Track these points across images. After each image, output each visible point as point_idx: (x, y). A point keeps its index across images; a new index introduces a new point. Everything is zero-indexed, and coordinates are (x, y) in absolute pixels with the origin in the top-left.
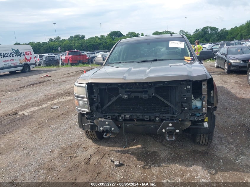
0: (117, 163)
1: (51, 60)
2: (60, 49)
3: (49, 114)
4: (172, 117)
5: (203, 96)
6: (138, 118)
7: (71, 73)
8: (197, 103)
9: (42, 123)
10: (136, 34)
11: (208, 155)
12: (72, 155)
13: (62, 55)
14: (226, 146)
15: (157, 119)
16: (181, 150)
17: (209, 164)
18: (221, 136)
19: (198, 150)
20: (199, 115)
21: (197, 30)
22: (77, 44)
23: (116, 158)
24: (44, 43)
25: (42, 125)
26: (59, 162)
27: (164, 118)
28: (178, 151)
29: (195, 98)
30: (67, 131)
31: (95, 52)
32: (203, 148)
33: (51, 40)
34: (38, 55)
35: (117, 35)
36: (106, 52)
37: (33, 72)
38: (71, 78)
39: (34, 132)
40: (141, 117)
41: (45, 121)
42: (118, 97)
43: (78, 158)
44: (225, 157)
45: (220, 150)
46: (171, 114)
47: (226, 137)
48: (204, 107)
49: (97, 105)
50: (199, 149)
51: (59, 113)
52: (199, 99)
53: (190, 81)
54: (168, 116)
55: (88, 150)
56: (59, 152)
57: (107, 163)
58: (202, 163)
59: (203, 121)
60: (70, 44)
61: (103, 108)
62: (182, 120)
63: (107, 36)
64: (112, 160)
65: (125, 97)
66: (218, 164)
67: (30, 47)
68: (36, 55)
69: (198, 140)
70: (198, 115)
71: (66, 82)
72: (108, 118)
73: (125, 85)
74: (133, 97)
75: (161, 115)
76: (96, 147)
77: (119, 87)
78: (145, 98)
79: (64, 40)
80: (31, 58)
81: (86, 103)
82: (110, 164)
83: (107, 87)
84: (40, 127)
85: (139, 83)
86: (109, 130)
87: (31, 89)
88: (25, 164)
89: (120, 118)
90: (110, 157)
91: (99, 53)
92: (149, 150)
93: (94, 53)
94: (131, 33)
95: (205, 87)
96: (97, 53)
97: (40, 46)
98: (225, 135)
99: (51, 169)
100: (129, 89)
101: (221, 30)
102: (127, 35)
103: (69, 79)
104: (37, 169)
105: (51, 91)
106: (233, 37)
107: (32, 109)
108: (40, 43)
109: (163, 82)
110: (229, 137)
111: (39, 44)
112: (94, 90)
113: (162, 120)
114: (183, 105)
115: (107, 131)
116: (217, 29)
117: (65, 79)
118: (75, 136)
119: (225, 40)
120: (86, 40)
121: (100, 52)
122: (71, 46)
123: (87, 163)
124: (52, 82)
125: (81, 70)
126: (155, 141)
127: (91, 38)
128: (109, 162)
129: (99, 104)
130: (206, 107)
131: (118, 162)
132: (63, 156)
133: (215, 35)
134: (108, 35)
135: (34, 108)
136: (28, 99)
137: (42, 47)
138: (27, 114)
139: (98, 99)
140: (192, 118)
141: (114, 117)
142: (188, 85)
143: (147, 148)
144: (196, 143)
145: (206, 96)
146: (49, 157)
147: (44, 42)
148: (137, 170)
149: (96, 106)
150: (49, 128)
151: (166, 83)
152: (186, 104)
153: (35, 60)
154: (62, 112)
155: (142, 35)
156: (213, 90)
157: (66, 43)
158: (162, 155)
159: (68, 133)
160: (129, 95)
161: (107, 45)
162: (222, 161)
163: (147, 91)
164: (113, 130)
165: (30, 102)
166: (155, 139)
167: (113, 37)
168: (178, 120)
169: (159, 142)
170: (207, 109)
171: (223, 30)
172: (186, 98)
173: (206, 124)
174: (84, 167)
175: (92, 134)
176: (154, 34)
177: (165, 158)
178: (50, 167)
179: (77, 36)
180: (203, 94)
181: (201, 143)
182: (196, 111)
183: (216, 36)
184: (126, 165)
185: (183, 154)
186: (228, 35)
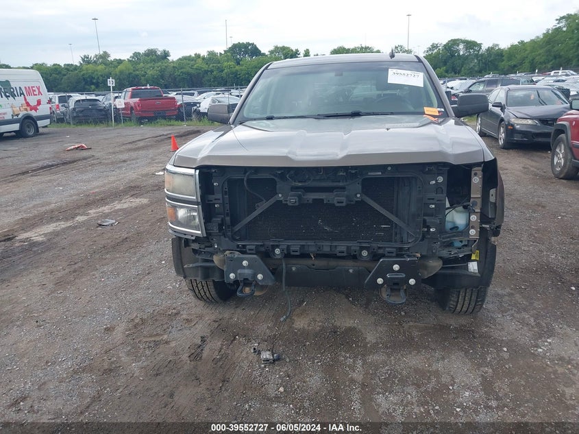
0: (266, 355)
1: (90, 109)
2: (111, 82)
3: (94, 239)
4: (401, 249)
5: (472, 200)
6: (320, 252)
7: (139, 141)
8: (457, 218)
9: (78, 262)
10: (292, 51)
11: (474, 337)
12: (157, 339)
13: (116, 97)
14: (512, 315)
15: (365, 253)
16: (411, 324)
17: (478, 356)
18: (500, 292)
19: (451, 325)
20: (460, 245)
21: (434, 46)
22: (150, 72)
23: (264, 345)
24: (69, 68)
25: (80, 264)
26: (128, 355)
27: (381, 251)
28: (406, 326)
29: (452, 206)
30: (141, 280)
31: (196, 93)
32: (463, 321)
33: (86, 60)
34: (55, 97)
35: (246, 53)
36: (221, 91)
37: (44, 136)
38: (141, 152)
39: (60, 283)
40: (326, 249)
41: (86, 258)
42: (272, 201)
43: (173, 344)
44: (512, 341)
45: (499, 324)
46: (396, 242)
47: (510, 295)
48: (473, 227)
49: (222, 220)
50: (453, 322)
51: (117, 237)
52: (461, 208)
53: (445, 164)
54: (390, 247)
55: (197, 326)
56: (126, 331)
57: (244, 354)
58: (462, 354)
59: (468, 258)
60: (134, 71)
61: (237, 228)
62: (423, 257)
63: (223, 53)
64: (254, 349)
65: (292, 200)
66: (498, 356)
67: (36, 75)
68: (51, 95)
69: (452, 302)
70: (458, 244)
71: (128, 162)
72: (248, 251)
73: (292, 172)
74: (311, 202)
75: (375, 245)
76: (213, 317)
77: (276, 177)
78: (340, 205)
79: (120, 62)
80: (39, 103)
81: (196, 214)
82: (251, 358)
83: (248, 176)
84: (75, 271)
85: (324, 168)
86: (250, 279)
87: (45, 177)
88: (46, 359)
89: (277, 251)
90: (249, 341)
91: (204, 95)
92: (338, 324)
93: (193, 94)
94: (281, 48)
95: (476, 180)
96: (200, 93)
97: (60, 73)
98: (508, 290)
99: (110, 370)
100: (299, 182)
101: (487, 47)
102: (271, 52)
103: (134, 154)
104: (75, 372)
105: (95, 184)
106: (515, 66)
107: (50, 228)
108: (59, 65)
109: (383, 168)
110: (518, 295)
111: (56, 69)
112: (215, 184)
113: (375, 257)
114: (427, 221)
115: (247, 282)
116: (480, 45)
117: (125, 156)
118: (162, 292)
119: (495, 72)
120: (173, 62)
121: (206, 92)
122: (137, 76)
123: (196, 355)
124: (95, 161)
125: (163, 135)
126: (352, 303)
127: (185, 58)
128: (247, 353)
129: (228, 219)
130: (478, 226)
131: (268, 352)
132: (137, 341)
133: (473, 59)
134: (225, 51)
135: (54, 225)
136: (38, 201)
137: (65, 75)
138: (40, 239)
139: (224, 205)
140: (444, 252)
141: (263, 249)
142: (439, 174)
143: (335, 321)
144: (447, 309)
145: (479, 202)
146: (102, 342)
147: (68, 65)
148: (315, 371)
149: (220, 222)
150: (97, 274)
151: (389, 168)
152: (433, 220)
153: (50, 108)
154: (124, 235)
155: (307, 54)
156: (496, 187)
157: (124, 68)
158: (371, 338)
159: (144, 284)
160: (299, 197)
161: (224, 74)
162: (505, 349)
163: (343, 188)
164: (260, 278)
165: (44, 209)
166: (351, 299)
167: (238, 56)
168: (415, 256)
169: (361, 306)
170: (480, 232)
171: (492, 48)
172: (433, 206)
173: (473, 267)
174: (188, 365)
175: (205, 288)
176: (335, 52)
177: (377, 343)
178: (106, 367)
179: (151, 53)
180: (472, 196)
181: (459, 308)
182: (454, 236)
183: (476, 61)
184: (288, 360)
185: (417, 333)
186: (503, 61)
